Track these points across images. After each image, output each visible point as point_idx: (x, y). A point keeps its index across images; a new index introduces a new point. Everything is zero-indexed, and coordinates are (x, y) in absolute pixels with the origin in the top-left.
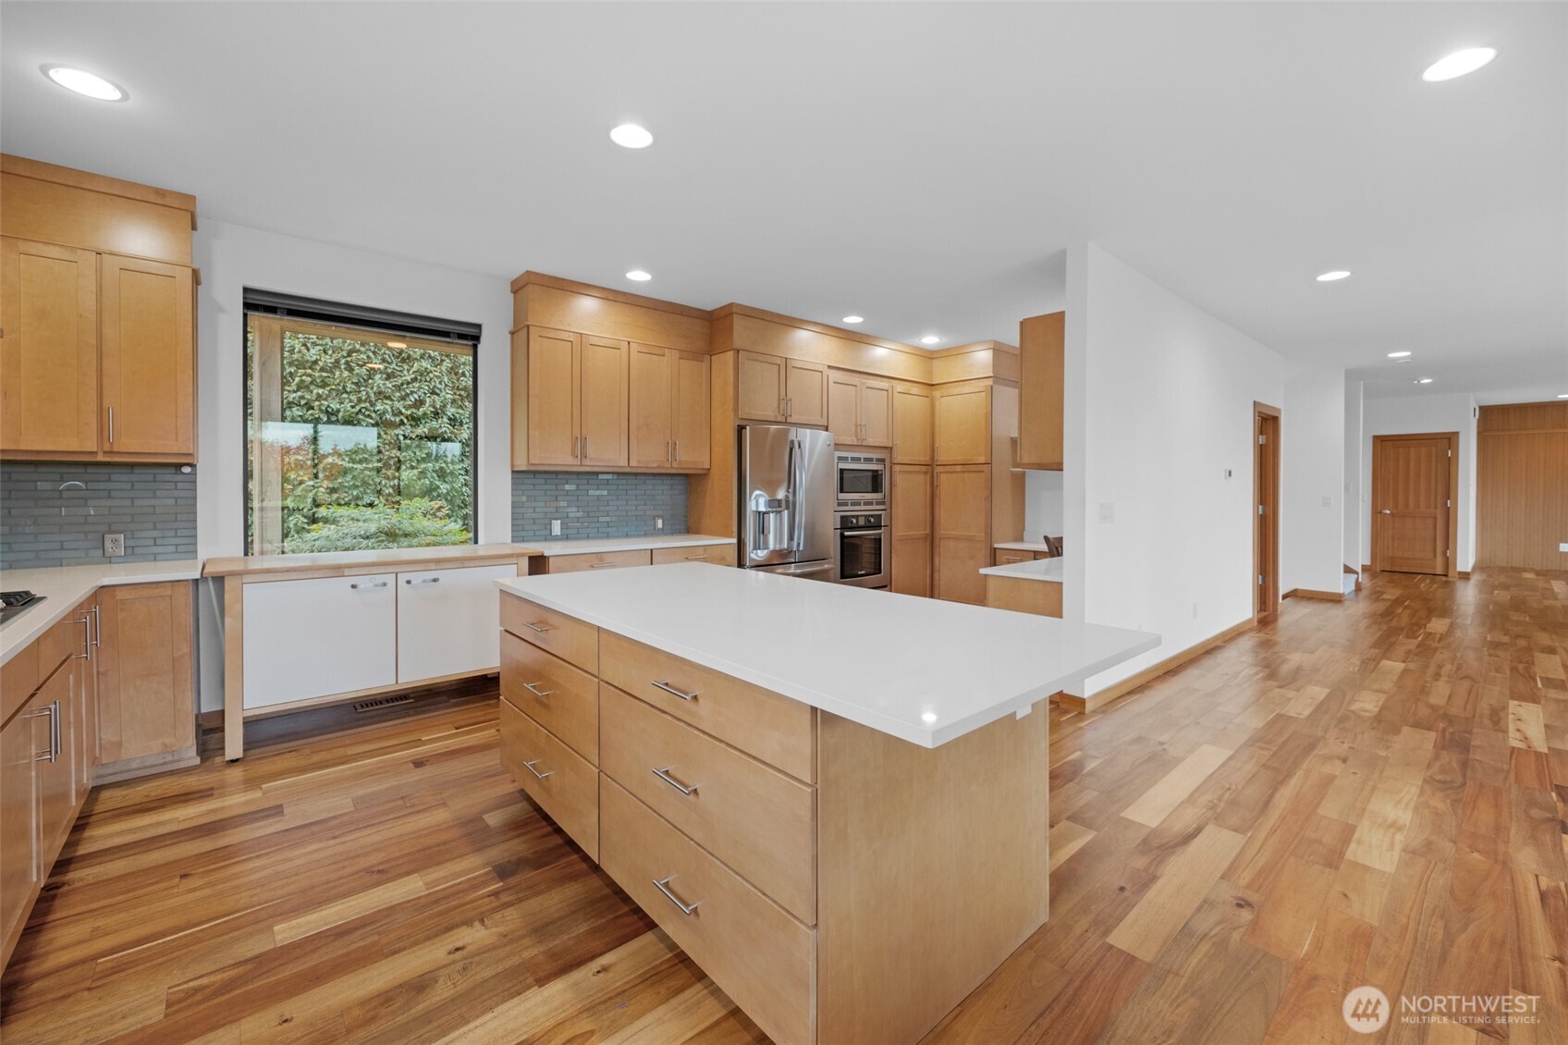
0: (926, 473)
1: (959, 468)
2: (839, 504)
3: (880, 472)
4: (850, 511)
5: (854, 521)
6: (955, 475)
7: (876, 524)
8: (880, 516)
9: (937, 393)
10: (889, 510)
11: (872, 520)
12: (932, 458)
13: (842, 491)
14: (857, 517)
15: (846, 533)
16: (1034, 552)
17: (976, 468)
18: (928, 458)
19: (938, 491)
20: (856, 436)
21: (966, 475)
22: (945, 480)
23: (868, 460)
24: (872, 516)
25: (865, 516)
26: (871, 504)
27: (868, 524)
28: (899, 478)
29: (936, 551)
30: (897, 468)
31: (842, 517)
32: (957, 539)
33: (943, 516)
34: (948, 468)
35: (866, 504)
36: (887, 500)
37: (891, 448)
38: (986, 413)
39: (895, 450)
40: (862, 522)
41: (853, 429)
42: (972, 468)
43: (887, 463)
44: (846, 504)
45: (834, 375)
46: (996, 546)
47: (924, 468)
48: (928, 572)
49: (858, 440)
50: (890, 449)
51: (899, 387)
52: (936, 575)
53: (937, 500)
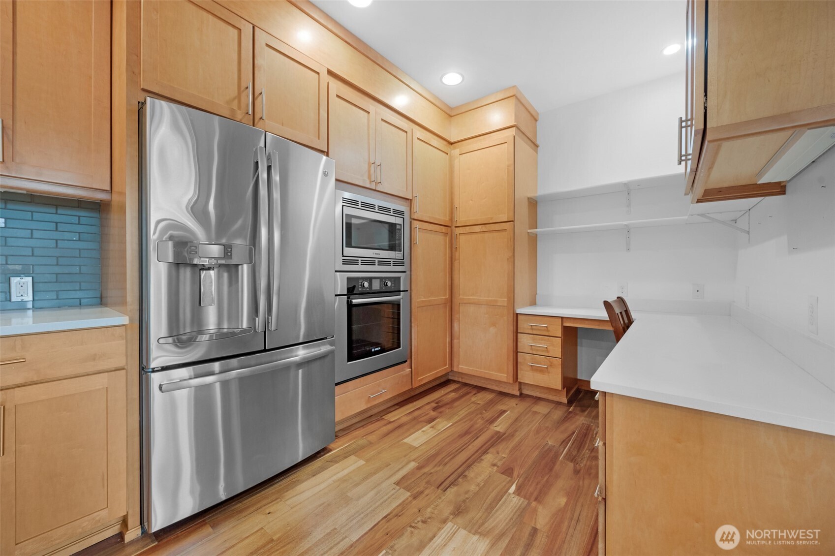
0: (446, 234)
1: (478, 229)
2: (345, 262)
3: (398, 227)
4: (359, 271)
5: (366, 284)
6: (474, 236)
7: (393, 289)
8: (399, 278)
9: (456, 152)
10: (408, 273)
11: (389, 284)
12: (451, 219)
13: (349, 245)
14: (370, 280)
15: (355, 301)
16: (562, 318)
17: (497, 227)
18: (448, 219)
19: (457, 254)
20: (369, 177)
21: (487, 235)
22: (464, 242)
23: (384, 210)
24: (390, 279)
25: (381, 278)
26: (388, 263)
27: (384, 289)
28: (419, 236)
29: (456, 316)
30: (416, 224)
31: (348, 279)
32: (477, 304)
33: (461, 280)
34: (468, 229)
35: (381, 263)
36: (407, 261)
37: (411, 200)
38: (508, 166)
39: (414, 202)
40: (376, 286)
41: (365, 166)
42: (493, 227)
43: (407, 216)
44: (355, 263)
45: (335, 85)
46: (518, 311)
47: (444, 229)
48: (448, 340)
49: (371, 182)
50: (409, 201)
51: (419, 133)
52: (455, 341)
53: (456, 264)
